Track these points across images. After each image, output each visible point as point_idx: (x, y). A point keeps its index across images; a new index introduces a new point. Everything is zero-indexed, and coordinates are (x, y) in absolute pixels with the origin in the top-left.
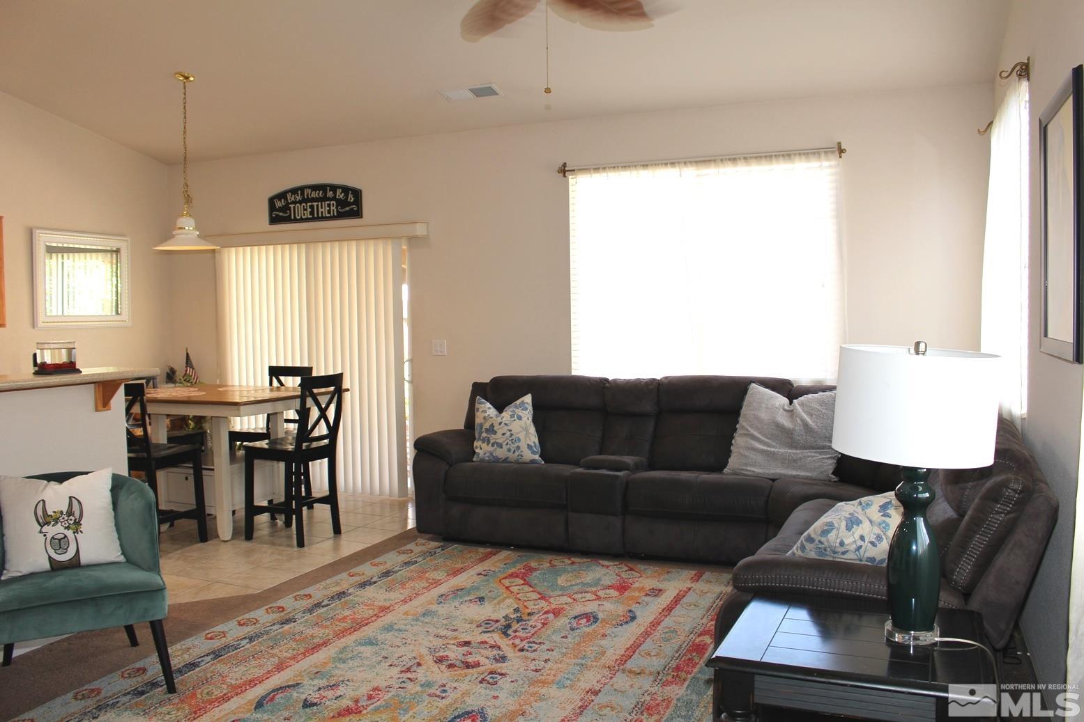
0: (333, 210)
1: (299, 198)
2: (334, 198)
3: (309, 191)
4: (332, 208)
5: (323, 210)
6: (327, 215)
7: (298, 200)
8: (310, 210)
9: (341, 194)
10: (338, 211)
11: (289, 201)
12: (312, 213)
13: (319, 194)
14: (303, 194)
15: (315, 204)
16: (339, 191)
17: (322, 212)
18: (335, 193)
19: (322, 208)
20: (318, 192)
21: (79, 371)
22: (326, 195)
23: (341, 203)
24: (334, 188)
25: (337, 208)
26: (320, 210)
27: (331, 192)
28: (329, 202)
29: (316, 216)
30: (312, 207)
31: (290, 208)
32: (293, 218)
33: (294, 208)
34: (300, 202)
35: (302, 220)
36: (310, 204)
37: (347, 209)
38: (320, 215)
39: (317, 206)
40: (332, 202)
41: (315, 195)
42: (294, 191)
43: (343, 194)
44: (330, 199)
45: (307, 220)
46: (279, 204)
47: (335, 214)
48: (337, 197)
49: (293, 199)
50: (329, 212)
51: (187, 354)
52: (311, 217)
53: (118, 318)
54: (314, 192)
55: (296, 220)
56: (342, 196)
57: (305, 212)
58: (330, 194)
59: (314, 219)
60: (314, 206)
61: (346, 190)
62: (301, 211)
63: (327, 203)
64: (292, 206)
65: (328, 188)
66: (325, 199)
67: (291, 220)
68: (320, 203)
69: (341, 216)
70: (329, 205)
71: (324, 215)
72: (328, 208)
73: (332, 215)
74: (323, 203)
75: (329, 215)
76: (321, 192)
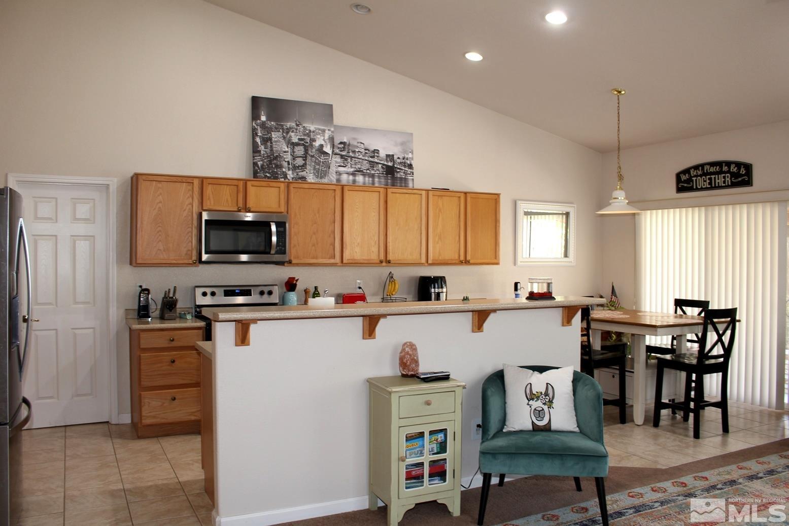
0: (728, 181)
1: (700, 173)
2: (729, 172)
3: (708, 167)
4: (727, 179)
5: (719, 181)
7: (699, 174)
8: (709, 181)
9: (734, 168)
10: (731, 182)
11: (692, 175)
12: (710, 183)
13: (716, 169)
14: (703, 169)
15: (713, 176)
16: (732, 166)
17: (718, 183)
18: (729, 167)
19: (718, 179)
20: (715, 167)
21: (554, 299)
22: (722, 169)
23: (733, 175)
24: (728, 164)
25: (731, 179)
26: (717, 181)
27: (726, 167)
29: (713, 185)
30: (710, 179)
31: (693, 180)
32: (695, 187)
33: (696, 180)
34: (701, 176)
35: (702, 189)
36: (709, 177)
37: (740, 179)
38: (717, 185)
39: (715, 178)
40: (727, 175)
41: (712, 169)
42: (696, 167)
43: (736, 168)
44: (725, 173)
45: (706, 189)
46: (684, 178)
47: (730, 184)
48: (731, 170)
49: (695, 173)
50: (724, 182)
51: (613, 287)
52: (709, 186)
53: (566, 259)
54: (712, 168)
55: (697, 189)
56: (735, 170)
57: (705, 183)
58: (725, 168)
59: (712, 188)
60: (712, 178)
61: (738, 165)
62: (701, 182)
63: (723, 175)
64: (694, 179)
65: (724, 164)
66: (721, 172)
67: (695, 189)
68: (717, 176)
69: (734, 185)
70: (724, 177)
71: (720, 185)
72: (724, 180)
73: (727, 184)
74: (720, 176)
75: (724, 185)
76: (718, 167)
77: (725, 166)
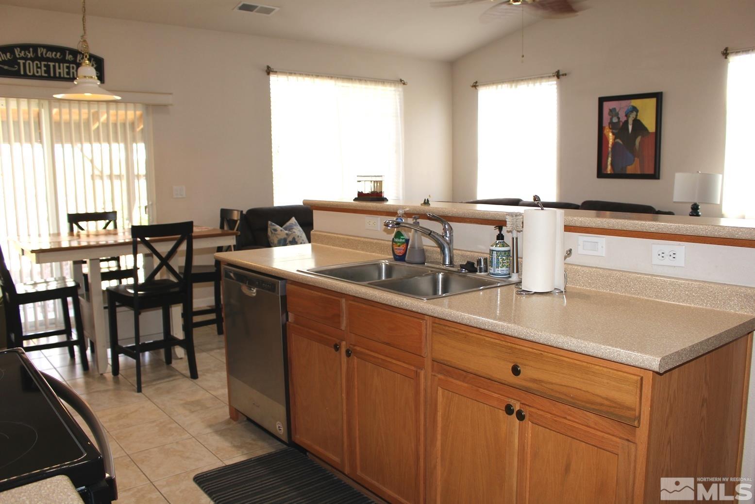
0: (73, 73)
1: (30, 55)
2: (74, 62)
3: (44, 50)
4: (72, 71)
5: (61, 71)
6: (66, 76)
7: (29, 57)
8: (45, 69)
11: (18, 56)
12: (48, 71)
13: (56, 55)
14: (35, 51)
15: (51, 64)
17: (60, 73)
18: (75, 57)
19: (60, 68)
20: (54, 53)
22: (65, 56)
24: (74, 52)
25: (77, 71)
26: (58, 71)
27: (71, 56)
28: (68, 65)
29: (52, 75)
30: (48, 67)
31: (20, 63)
32: (22, 73)
33: (25, 64)
34: (33, 60)
35: (34, 77)
36: (46, 63)
38: (57, 75)
39: (54, 67)
40: (71, 65)
41: (49, 55)
42: (24, 47)
44: (69, 62)
45: (41, 78)
48: (78, 61)
49: (22, 54)
50: (68, 73)
52: (46, 75)
54: (50, 52)
55: (26, 76)
57: (39, 70)
58: (69, 57)
59: (49, 78)
60: (49, 65)
62: (33, 68)
63: (65, 65)
64: (22, 61)
65: (67, 52)
66: (63, 60)
67: (21, 75)
68: (57, 64)
70: (68, 68)
71: (62, 76)
72: (67, 70)
73: (71, 76)
74: (61, 65)
75: (68, 77)
76: (58, 54)
77: (69, 55)
